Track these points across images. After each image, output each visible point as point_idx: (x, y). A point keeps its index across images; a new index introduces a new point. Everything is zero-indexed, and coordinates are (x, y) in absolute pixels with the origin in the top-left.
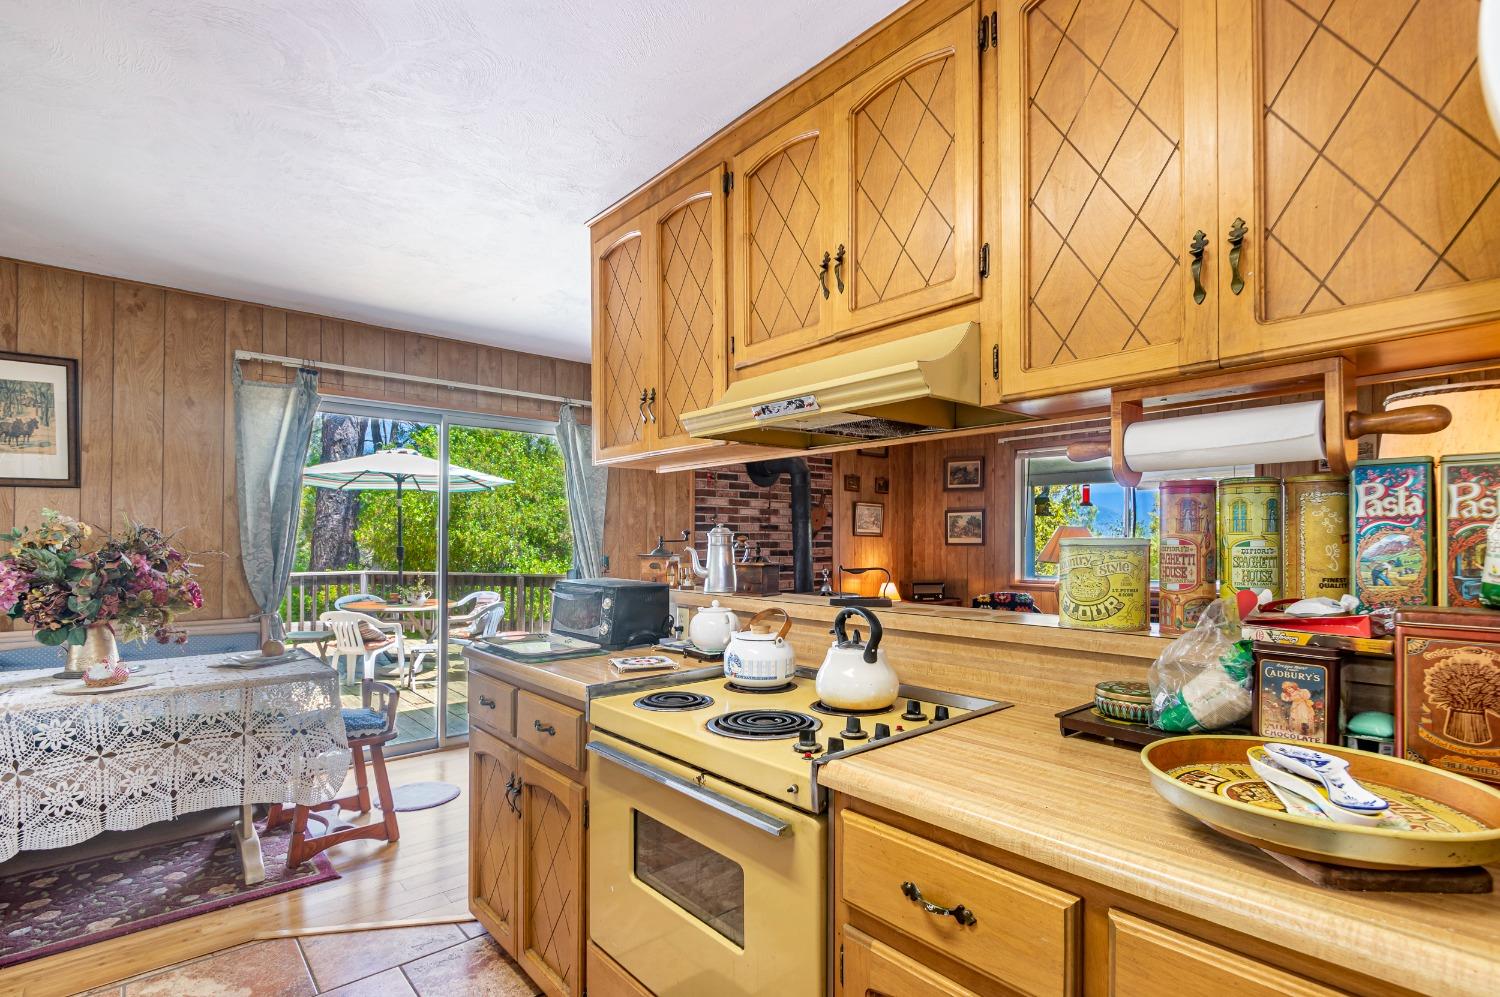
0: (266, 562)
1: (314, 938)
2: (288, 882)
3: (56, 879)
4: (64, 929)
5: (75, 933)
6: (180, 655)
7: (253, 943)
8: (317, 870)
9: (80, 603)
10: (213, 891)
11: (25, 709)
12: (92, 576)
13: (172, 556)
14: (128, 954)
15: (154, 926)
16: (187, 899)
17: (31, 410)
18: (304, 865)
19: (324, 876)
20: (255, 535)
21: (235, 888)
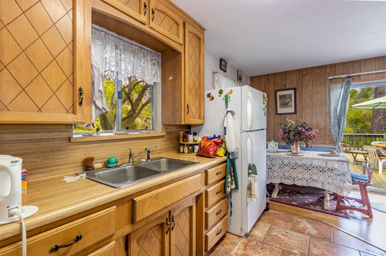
0: (337, 130)
1: (337, 229)
2: (334, 213)
3: (290, 191)
4: (289, 201)
5: (290, 202)
6: (310, 150)
7: (321, 222)
8: (343, 214)
9: (291, 137)
10: (317, 207)
11: (282, 156)
12: (293, 132)
13: (309, 128)
14: (297, 211)
15: (303, 208)
16: (311, 206)
17: (288, 99)
18: (340, 211)
19: (345, 216)
20: (334, 123)
21: (322, 208)
